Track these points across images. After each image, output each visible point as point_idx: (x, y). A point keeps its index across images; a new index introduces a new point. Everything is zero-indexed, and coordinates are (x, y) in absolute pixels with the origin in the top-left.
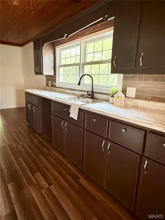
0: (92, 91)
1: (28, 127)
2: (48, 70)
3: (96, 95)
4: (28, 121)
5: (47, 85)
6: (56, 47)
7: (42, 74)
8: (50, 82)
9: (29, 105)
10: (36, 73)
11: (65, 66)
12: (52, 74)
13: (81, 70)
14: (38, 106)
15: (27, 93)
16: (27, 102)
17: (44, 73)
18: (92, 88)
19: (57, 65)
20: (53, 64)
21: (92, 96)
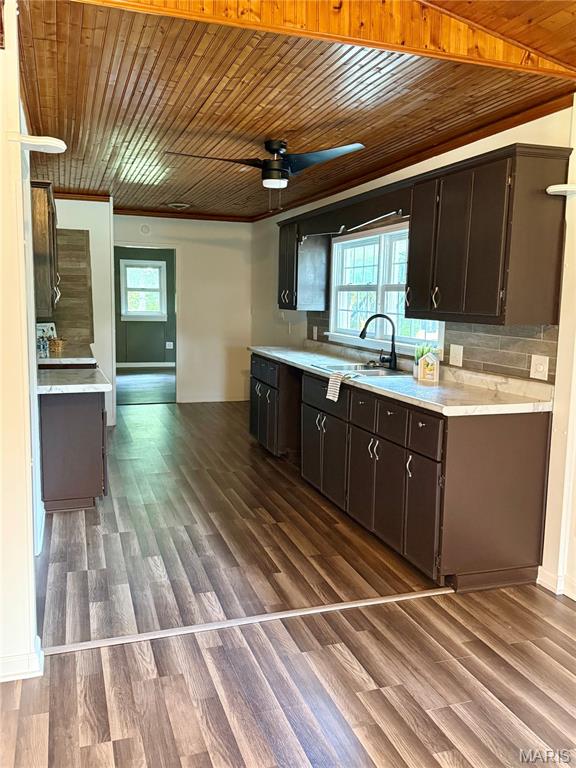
0: (393, 353)
1: (252, 445)
2: (309, 299)
3: (402, 362)
4: (253, 430)
5: (310, 337)
6: (333, 239)
7: (295, 308)
8: (315, 329)
9: (258, 387)
10: (282, 306)
11: (349, 288)
12: (321, 308)
13: (379, 302)
14: (276, 386)
15: (255, 356)
16: (254, 379)
17: (300, 307)
18: (393, 346)
19: (334, 284)
20: (323, 283)
21: (392, 363)
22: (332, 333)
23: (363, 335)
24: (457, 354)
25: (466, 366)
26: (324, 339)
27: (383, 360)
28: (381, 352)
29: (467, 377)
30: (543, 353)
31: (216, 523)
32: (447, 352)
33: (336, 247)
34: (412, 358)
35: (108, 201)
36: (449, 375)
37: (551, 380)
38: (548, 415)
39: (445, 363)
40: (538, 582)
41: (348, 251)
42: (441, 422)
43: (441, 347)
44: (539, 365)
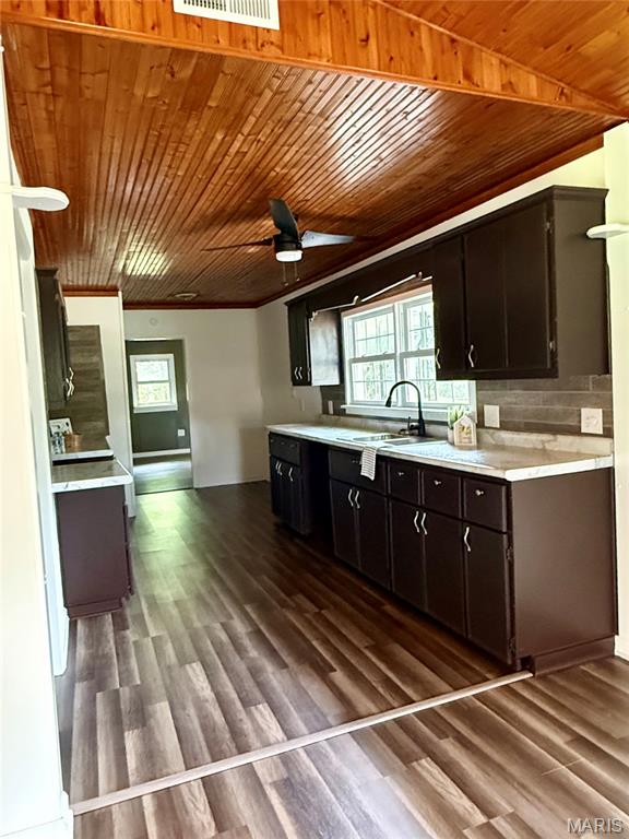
0: (421, 420)
1: (276, 525)
2: (323, 375)
3: (430, 429)
4: (276, 510)
5: (325, 411)
6: (343, 314)
7: (310, 384)
8: (331, 403)
9: (278, 466)
10: (296, 383)
11: (364, 359)
12: (336, 382)
13: (398, 369)
14: (298, 463)
15: (273, 435)
16: (274, 459)
17: (314, 383)
18: (420, 412)
19: (348, 356)
20: (336, 357)
21: (420, 430)
22: (348, 406)
23: (388, 404)
24: (493, 414)
25: (504, 426)
26: (342, 413)
27: (412, 428)
28: (409, 420)
29: (508, 437)
30: (595, 406)
31: (254, 616)
32: (481, 414)
33: (346, 320)
34: (445, 424)
35: (117, 295)
36: (487, 437)
37: (608, 433)
38: (609, 473)
39: (480, 424)
40: (616, 654)
41: (359, 324)
42: (504, 488)
43: (473, 409)
44: (591, 419)
